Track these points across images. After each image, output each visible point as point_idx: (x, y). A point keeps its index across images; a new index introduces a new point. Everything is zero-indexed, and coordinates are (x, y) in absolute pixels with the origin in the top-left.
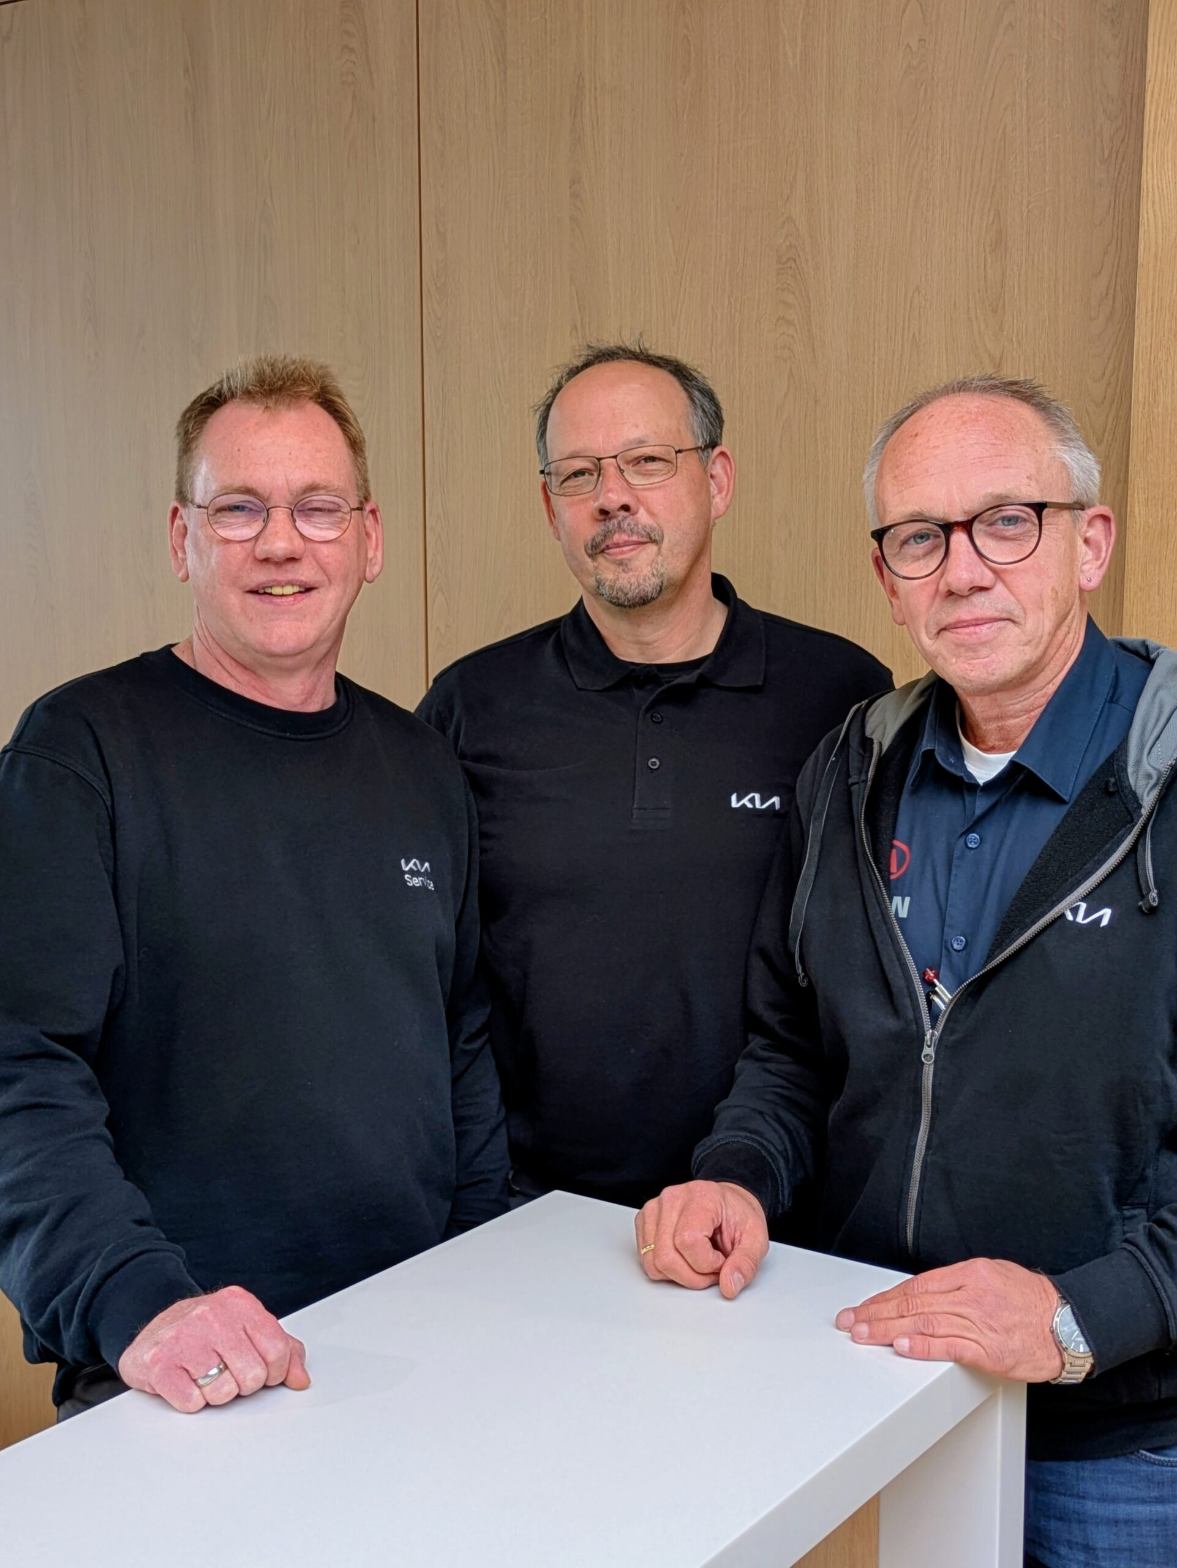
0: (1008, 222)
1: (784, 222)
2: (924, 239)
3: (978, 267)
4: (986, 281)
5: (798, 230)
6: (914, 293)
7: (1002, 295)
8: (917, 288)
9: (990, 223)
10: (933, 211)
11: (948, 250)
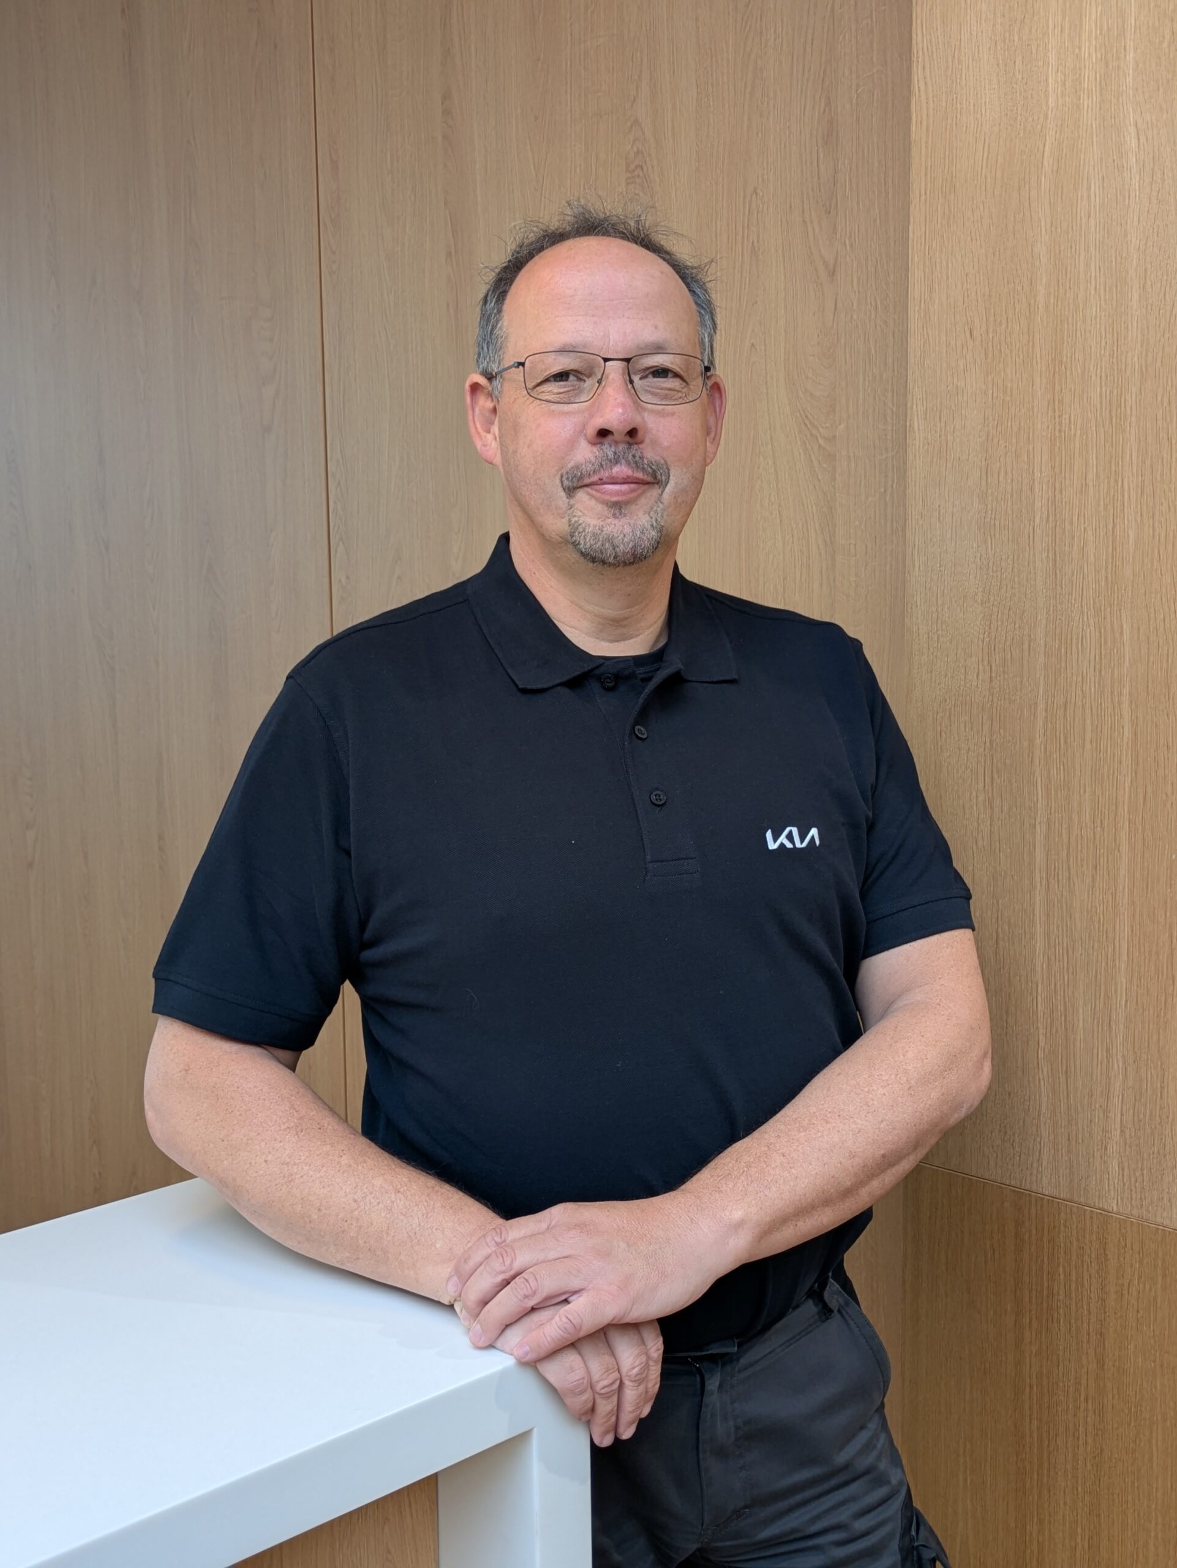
0: (839, 110)
1: (632, 126)
2: (760, 135)
3: (811, 163)
4: (819, 179)
5: (644, 134)
6: (751, 196)
7: (835, 194)
8: (755, 191)
9: (822, 111)
10: (768, 103)
11: (783, 146)
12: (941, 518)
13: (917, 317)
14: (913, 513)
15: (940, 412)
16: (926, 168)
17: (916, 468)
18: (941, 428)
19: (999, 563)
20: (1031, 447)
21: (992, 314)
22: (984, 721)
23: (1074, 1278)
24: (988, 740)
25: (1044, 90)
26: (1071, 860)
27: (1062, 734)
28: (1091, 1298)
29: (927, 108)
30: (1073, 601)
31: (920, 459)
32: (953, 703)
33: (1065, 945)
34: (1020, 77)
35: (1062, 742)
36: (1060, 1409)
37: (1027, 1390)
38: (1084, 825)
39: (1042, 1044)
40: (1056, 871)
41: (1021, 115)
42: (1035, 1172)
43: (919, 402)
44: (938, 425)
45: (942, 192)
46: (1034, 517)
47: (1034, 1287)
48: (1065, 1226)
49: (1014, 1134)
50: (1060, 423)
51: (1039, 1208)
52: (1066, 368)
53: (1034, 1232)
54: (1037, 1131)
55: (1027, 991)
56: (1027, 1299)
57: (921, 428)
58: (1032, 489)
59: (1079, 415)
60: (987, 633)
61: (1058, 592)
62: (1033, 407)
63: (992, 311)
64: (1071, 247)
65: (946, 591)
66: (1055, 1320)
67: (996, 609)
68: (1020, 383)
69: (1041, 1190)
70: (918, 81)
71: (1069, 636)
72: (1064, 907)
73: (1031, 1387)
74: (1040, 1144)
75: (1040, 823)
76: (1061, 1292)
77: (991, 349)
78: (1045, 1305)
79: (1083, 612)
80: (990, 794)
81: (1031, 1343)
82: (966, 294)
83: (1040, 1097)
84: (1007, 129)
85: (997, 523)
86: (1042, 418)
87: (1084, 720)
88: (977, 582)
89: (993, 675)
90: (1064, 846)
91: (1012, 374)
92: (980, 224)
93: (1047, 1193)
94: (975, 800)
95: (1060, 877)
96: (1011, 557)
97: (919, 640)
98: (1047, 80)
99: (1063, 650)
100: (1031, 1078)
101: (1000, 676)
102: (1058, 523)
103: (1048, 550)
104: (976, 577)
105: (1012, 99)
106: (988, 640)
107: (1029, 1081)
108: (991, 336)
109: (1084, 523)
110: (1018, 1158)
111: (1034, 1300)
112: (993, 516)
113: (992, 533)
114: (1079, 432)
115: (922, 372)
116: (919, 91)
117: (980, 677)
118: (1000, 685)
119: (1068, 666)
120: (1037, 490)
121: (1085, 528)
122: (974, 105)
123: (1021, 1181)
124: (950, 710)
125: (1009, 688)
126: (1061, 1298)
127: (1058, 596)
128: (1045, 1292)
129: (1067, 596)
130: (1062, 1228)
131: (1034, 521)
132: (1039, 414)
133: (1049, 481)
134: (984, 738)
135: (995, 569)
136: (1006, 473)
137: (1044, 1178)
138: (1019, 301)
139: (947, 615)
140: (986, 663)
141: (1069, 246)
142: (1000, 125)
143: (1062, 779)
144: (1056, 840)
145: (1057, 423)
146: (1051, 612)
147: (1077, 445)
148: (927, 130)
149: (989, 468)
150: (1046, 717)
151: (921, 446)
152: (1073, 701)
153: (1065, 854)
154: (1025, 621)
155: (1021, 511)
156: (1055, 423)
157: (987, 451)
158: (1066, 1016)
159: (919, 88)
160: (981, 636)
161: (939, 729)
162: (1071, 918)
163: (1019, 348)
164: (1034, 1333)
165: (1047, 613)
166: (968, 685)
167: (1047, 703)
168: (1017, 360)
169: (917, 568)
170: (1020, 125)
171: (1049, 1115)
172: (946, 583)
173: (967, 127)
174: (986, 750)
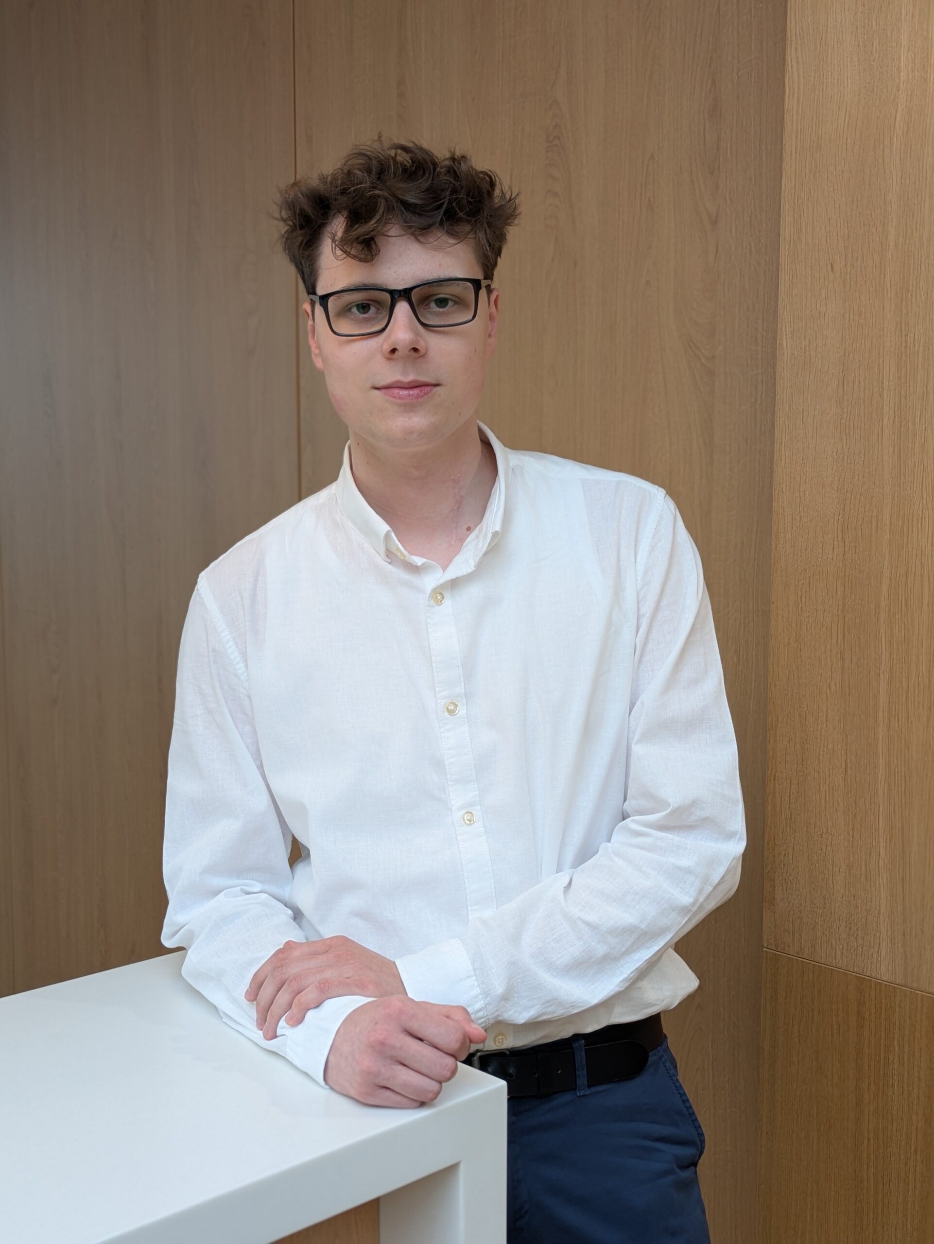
0: (723, 89)
1: (551, 104)
2: (657, 110)
3: (699, 133)
4: (705, 146)
5: (561, 111)
6: (649, 160)
7: (718, 157)
8: (652, 157)
9: (708, 91)
10: (664, 84)
11: (675, 120)
12: (805, 419)
13: (787, 254)
14: (781, 416)
15: (805, 332)
16: (797, 131)
17: (784, 378)
18: (805, 346)
19: (852, 456)
20: (881, 361)
21: (850, 251)
22: (838, 588)
23: (906, 1050)
24: (841, 603)
25: (896, 66)
26: (910, 702)
27: (903, 598)
28: (921, 1067)
29: (799, 83)
30: (915, 488)
31: (787, 371)
32: (812, 572)
33: (903, 774)
34: (877, 56)
35: (903, 605)
36: (893, 1159)
37: (866, 1142)
38: (921, 674)
39: (882, 855)
40: (897, 712)
41: (877, 87)
42: (875, 961)
43: (787, 324)
44: (803, 343)
45: (810, 151)
46: (883, 419)
47: (873, 1057)
48: (900, 1007)
49: (858, 930)
50: (906, 341)
51: (878, 991)
52: (911, 295)
53: (873, 1011)
54: (877, 927)
55: (871, 811)
56: (866, 1067)
57: (789, 345)
58: (881, 396)
59: (922, 335)
60: (841, 515)
61: (902, 480)
62: (883, 328)
63: (850, 249)
64: (918, 195)
65: (807, 480)
66: (890, 1085)
67: (850, 495)
68: (873, 309)
69: (879, 976)
70: (791, 60)
71: (911, 516)
72: (903, 741)
73: (869, 1139)
74: (880, 938)
75: (883, 672)
76: (895, 1062)
77: (848, 280)
78: (882, 1072)
79: (922, 497)
80: (842, 648)
81: (869, 1103)
82: (828, 235)
83: (880, 899)
84: (865, 99)
85: (851, 424)
86: (891, 337)
87: (922, 587)
88: (834, 472)
89: (846, 549)
90: (904, 692)
91: (866, 301)
92: (841, 177)
93: (884, 979)
94: (829, 653)
95: (900, 717)
96: (863, 452)
97: (784, 520)
98: (899, 58)
99: (905, 529)
100: (872, 883)
101: (852, 550)
102: (903, 424)
103: (894, 446)
104: (833, 468)
105: (870, 74)
106: (842, 520)
107: (871, 886)
108: (849, 270)
109: (925, 424)
110: (861, 950)
111: (872, 1068)
112: (848, 418)
113: (847, 432)
114: (921, 348)
115: (790, 299)
116: (792, 69)
117: (835, 551)
118: (852, 557)
119: (909, 541)
120: (885, 395)
121: (925, 427)
122: (838, 80)
123: (863, 968)
124: (810, 577)
125: (859, 560)
126: (896, 1067)
127: (902, 484)
128: (882, 1061)
129: (909, 484)
130: (897, 1009)
131: (883, 422)
132: (889, 334)
133: (895, 389)
134: (837, 601)
135: (849, 462)
136: (860, 382)
137: (882, 966)
138: (873, 241)
139: (808, 500)
140: (840, 539)
141: (916, 194)
142: (859, 95)
143: (903, 636)
144: (897, 686)
145: (904, 341)
146: (896, 498)
147: (920, 360)
148: (798, 100)
149: (845, 378)
150: (890, 584)
151: (789, 360)
152: (913, 571)
153: (904, 696)
154: (874, 505)
155: (872, 414)
156: (902, 341)
157: (844, 364)
158: (903, 832)
159: (792, 66)
160: (836, 517)
161: (799, 595)
162: (908, 750)
163: (872, 279)
164: (872, 1096)
165: (892, 498)
166: (824, 557)
167: (891, 573)
168: (871, 289)
169: (783, 461)
170: (876, 95)
171: (888, 915)
172: (808, 473)
173: (831, 97)
174: (840, 612)
